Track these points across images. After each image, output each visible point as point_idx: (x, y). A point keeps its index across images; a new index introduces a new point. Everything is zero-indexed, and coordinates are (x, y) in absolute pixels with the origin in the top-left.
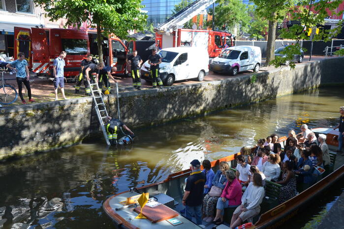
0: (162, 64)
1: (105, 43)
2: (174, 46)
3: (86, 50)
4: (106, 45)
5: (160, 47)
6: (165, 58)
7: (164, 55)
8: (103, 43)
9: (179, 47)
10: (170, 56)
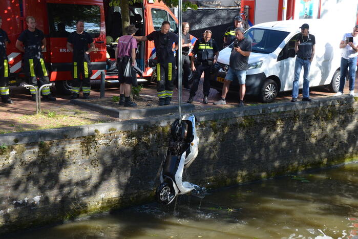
0: (253, 57)
1: (136, 12)
2: (280, 18)
3: (98, 28)
4: (138, 17)
5: (250, 20)
6: (260, 44)
7: (259, 37)
8: (132, 14)
9: (290, 21)
10: (271, 40)
